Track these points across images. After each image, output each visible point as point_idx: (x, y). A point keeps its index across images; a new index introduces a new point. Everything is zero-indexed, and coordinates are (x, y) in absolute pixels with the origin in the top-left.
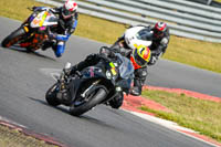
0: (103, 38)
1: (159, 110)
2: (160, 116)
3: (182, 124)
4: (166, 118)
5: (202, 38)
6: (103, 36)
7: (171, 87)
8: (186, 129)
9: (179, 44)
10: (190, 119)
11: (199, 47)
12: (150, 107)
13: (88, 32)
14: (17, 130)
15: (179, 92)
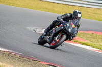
0: (53, 11)
1: (83, 42)
2: (83, 44)
3: (94, 47)
4: (86, 45)
5: (99, 7)
6: (53, 10)
7: (87, 31)
9: (88, 10)
10: (97, 44)
11: (98, 12)
13: (46, 9)
14: (18, 56)
15: (91, 33)
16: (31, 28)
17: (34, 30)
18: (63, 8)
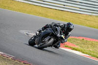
0: (46, 16)
1: (73, 47)
5: (91, 14)
8: (85, 55)
9: (80, 17)
11: (89, 18)
12: (69, 46)
14: (10, 58)
15: (81, 38)
16: (24, 32)
17: (27, 34)
18: (56, 14)
